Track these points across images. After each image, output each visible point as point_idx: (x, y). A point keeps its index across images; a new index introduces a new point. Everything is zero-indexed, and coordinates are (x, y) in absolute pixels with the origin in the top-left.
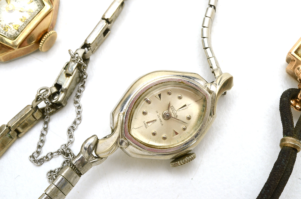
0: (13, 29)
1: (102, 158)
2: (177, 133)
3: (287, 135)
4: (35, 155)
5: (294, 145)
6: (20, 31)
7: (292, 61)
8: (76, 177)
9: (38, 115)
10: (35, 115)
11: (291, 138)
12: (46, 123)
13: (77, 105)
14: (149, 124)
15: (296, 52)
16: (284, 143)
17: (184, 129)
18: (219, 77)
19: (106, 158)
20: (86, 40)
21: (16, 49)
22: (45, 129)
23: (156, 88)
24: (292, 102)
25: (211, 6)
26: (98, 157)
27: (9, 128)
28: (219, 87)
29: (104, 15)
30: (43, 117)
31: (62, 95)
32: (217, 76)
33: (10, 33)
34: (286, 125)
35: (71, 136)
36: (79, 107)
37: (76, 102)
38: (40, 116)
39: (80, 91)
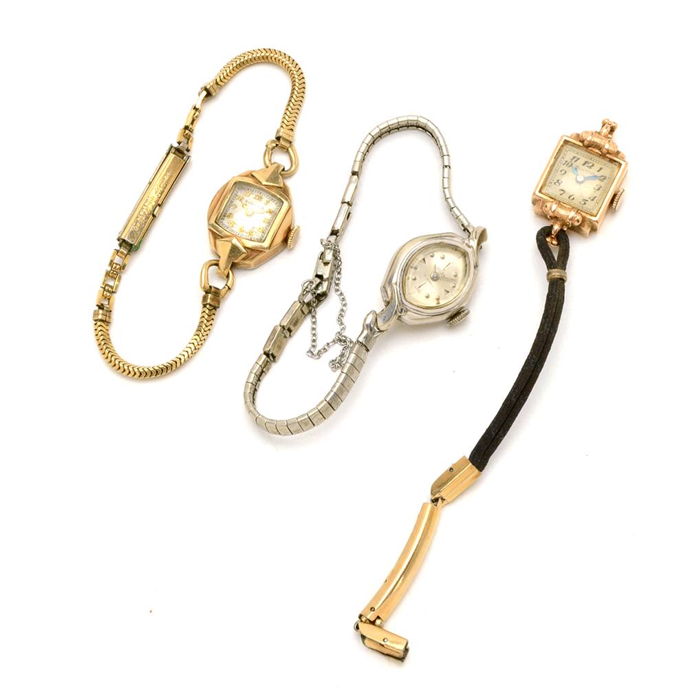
0: (258, 232)
1: (383, 331)
2: (448, 292)
3: (551, 269)
4: (312, 350)
5: (560, 276)
6: (265, 232)
7: (538, 201)
8: (365, 354)
9: (306, 310)
10: (303, 309)
11: (556, 270)
12: (313, 317)
13: (339, 293)
14: (420, 289)
15: (540, 191)
16: (550, 276)
17: (454, 287)
18: (473, 232)
19: (387, 330)
20: (333, 227)
21: (267, 251)
22: (314, 323)
23: (419, 253)
24: (548, 240)
25: (446, 166)
26: (380, 331)
27: (283, 327)
28: (476, 241)
29: (343, 199)
30: (310, 312)
31: (325, 284)
32: (470, 231)
33: (256, 237)
34: (547, 260)
35: (342, 324)
36: (341, 294)
37: (337, 290)
38: (308, 311)
39: (339, 279)
